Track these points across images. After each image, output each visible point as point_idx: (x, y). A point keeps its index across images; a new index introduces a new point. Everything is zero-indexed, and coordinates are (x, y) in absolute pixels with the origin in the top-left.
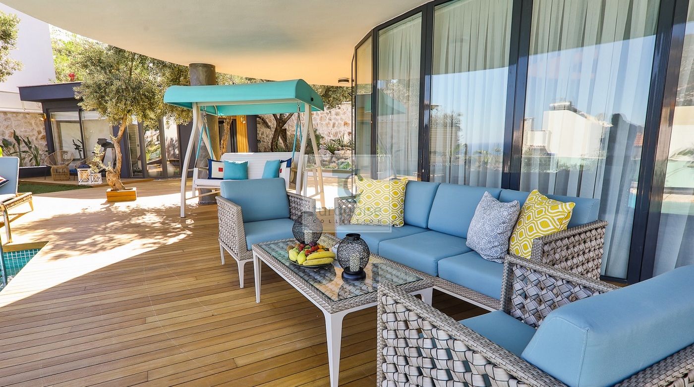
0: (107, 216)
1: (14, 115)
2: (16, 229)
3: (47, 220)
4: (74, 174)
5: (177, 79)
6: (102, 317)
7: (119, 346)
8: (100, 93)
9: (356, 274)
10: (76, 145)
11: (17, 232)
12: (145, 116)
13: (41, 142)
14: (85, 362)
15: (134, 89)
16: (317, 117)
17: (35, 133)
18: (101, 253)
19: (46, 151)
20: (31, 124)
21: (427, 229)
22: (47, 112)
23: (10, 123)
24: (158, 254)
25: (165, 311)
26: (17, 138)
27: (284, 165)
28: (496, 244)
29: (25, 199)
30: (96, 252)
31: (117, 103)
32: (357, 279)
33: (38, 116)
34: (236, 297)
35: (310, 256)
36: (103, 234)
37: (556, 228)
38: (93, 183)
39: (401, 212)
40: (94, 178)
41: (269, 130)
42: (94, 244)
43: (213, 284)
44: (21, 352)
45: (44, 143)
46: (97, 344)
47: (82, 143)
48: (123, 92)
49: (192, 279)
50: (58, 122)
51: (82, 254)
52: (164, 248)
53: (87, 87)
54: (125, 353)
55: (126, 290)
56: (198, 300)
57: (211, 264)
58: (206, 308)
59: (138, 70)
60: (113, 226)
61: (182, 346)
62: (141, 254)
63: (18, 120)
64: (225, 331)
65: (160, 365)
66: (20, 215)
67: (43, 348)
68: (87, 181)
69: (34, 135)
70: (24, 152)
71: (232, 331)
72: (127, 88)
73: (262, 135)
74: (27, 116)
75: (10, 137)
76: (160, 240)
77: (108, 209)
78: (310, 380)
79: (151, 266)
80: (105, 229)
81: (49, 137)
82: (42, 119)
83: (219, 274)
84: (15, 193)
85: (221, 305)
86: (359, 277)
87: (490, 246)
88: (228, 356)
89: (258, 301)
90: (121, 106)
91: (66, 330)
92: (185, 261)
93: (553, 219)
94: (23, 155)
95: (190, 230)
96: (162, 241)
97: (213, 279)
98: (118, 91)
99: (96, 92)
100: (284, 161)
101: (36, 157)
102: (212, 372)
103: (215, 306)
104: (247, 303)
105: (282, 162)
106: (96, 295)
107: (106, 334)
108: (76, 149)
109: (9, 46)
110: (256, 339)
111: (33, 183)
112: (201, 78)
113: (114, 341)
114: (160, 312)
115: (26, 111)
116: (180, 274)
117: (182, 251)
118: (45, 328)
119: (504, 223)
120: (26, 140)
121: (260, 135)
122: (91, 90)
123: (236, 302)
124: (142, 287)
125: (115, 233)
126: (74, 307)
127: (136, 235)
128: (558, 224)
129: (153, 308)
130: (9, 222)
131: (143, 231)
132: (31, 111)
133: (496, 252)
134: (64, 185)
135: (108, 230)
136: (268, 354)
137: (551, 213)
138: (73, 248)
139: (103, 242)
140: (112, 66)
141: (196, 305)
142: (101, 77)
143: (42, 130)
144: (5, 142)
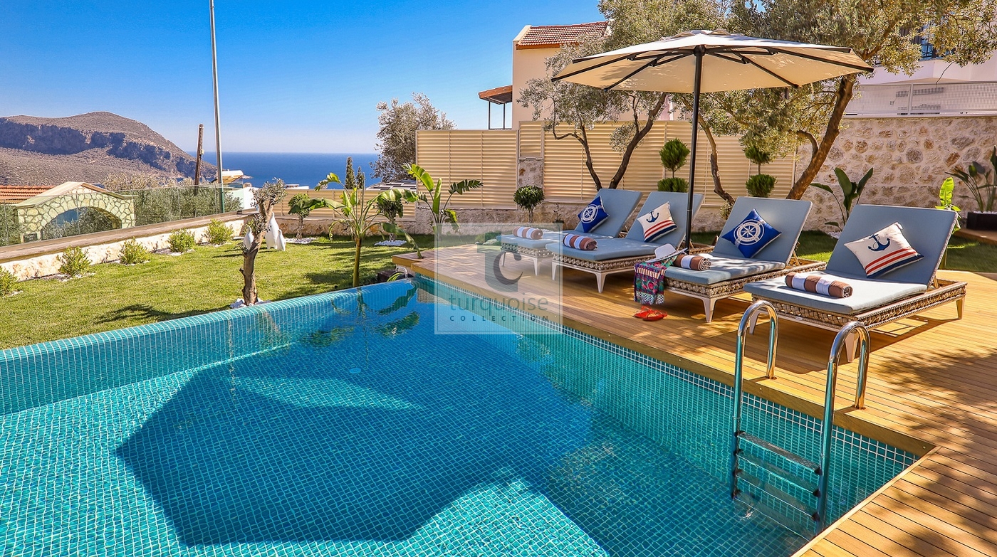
75: (986, 158)
144: (974, 169)
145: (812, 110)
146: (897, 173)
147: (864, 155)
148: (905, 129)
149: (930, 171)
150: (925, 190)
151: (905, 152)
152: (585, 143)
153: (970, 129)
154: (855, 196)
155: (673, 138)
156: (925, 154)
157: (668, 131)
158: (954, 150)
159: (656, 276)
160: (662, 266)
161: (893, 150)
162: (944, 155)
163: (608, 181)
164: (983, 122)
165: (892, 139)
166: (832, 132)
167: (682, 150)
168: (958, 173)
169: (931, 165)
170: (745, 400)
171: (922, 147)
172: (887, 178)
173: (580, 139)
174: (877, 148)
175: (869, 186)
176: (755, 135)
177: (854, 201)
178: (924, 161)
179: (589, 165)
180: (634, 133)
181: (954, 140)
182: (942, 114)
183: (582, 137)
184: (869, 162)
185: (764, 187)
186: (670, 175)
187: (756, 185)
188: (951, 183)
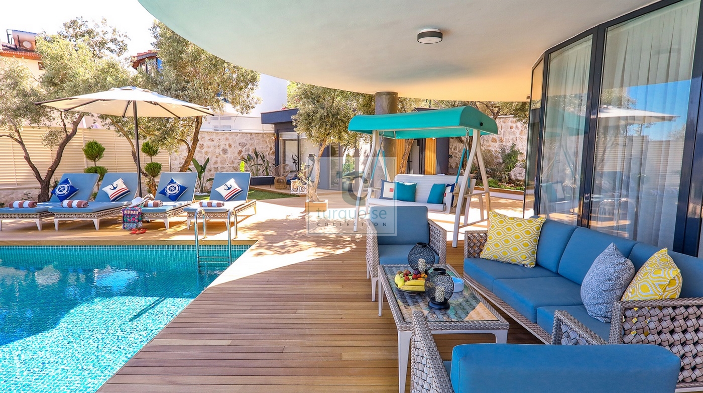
0: (302, 223)
1: (257, 135)
2: (242, 228)
3: (262, 223)
4: (289, 183)
5: (367, 104)
6: (271, 303)
7: (274, 325)
8: (309, 120)
9: (440, 304)
10: (294, 159)
11: (242, 231)
12: (340, 138)
13: (271, 157)
14: (253, 331)
15: (333, 115)
16: (517, 131)
17: (268, 149)
18: (286, 255)
19: (274, 164)
20: (266, 142)
21: (557, 274)
22: (277, 132)
23: (253, 142)
24: (323, 262)
25: (312, 308)
26: (256, 153)
27: (449, 189)
28: (601, 301)
29: (251, 205)
30: (283, 253)
31: (319, 128)
32: (440, 309)
33: (271, 135)
34: (364, 308)
35: (408, 283)
36: (293, 239)
37: (656, 294)
38: (301, 193)
39: (533, 253)
40: (302, 189)
41: (462, 144)
42: (283, 247)
43: (353, 293)
44: (222, 316)
45: (273, 157)
46: (263, 321)
47: (298, 157)
48: (325, 118)
49: (340, 287)
50: (284, 141)
51: (275, 253)
52: (331, 257)
53: (301, 115)
54: (276, 331)
55: (292, 286)
56: (336, 304)
57: (358, 277)
58: (339, 312)
59: (339, 98)
60: (301, 233)
61: (312, 335)
62: (312, 260)
63: (258, 139)
64: (346, 332)
65: (293, 344)
66: (248, 216)
67: (234, 316)
68: (297, 191)
69: (267, 151)
70: (259, 165)
71: (349, 333)
72: (328, 114)
73: (454, 149)
74: (265, 135)
75: (252, 152)
76: (328, 250)
77: (303, 218)
78: (388, 384)
79: (315, 270)
80: (295, 235)
81: (277, 153)
82: (274, 138)
83: (361, 287)
84: (245, 200)
85: (350, 312)
86: (442, 307)
87: (594, 302)
88: (338, 350)
89: (380, 314)
90: (322, 130)
91: (249, 307)
92: (340, 271)
93: (654, 284)
94: (259, 167)
95: (356, 244)
96: (331, 252)
97: (354, 290)
98: (321, 118)
99: (306, 119)
100: (450, 185)
101: (267, 169)
102: (323, 358)
103: (347, 312)
104: (371, 314)
105: (448, 185)
106: (273, 286)
107: (270, 315)
108: (293, 163)
109: (255, 87)
110: (364, 343)
111: (262, 191)
112: (384, 105)
113: (273, 321)
114: (307, 307)
115: (264, 132)
116: (332, 281)
117: (342, 262)
118: (238, 303)
119: (610, 280)
120: (262, 156)
121: (453, 150)
122: (303, 117)
123: (362, 312)
124: (303, 287)
125: (300, 240)
126: (258, 292)
127: (314, 243)
128: (660, 290)
129: (304, 303)
130: (238, 223)
131: (320, 241)
132: (267, 132)
133: (600, 310)
134: (281, 194)
135: (297, 237)
136: (367, 357)
137: (653, 278)
138: (269, 248)
139: (290, 247)
140: (320, 97)
141: (333, 307)
142: (310, 107)
143: (273, 147)
144: (249, 157)
145: (182, 128)
146: (219, 160)
147: (203, 151)
148: (220, 137)
149: (232, 159)
150: (231, 168)
151: (221, 150)
152: (21, 143)
153: (245, 139)
154: (203, 172)
155: (91, 140)
156: (229, 150)
157: (85, 135)
158: (240, 148)
159: (136, 213)
160: (139, 208)
161: (215, 149)
162: (237, 151)
163: (45, 170)
164: (249, 135)
165: (215, 142)
166: (196, 140)
167: (100, 148)
168: (243, 159)
169: (232, 156)
170: (200, 248)
171: (227, 147)
172: (215, 163)
173: (16, 140)
174: (209, 147)
175: (208, 167)
176: (159, 141)
177: (203, 175)
178: (229, 154)
179: (27, 158)
180: (64, 136)
181: (240, 144)
182: (232, 131)
183: (17, 137)
184: (206, 154)
185: (156, 170)
186: (92, 164)
187: (151, 169)
188: (243, 164)
